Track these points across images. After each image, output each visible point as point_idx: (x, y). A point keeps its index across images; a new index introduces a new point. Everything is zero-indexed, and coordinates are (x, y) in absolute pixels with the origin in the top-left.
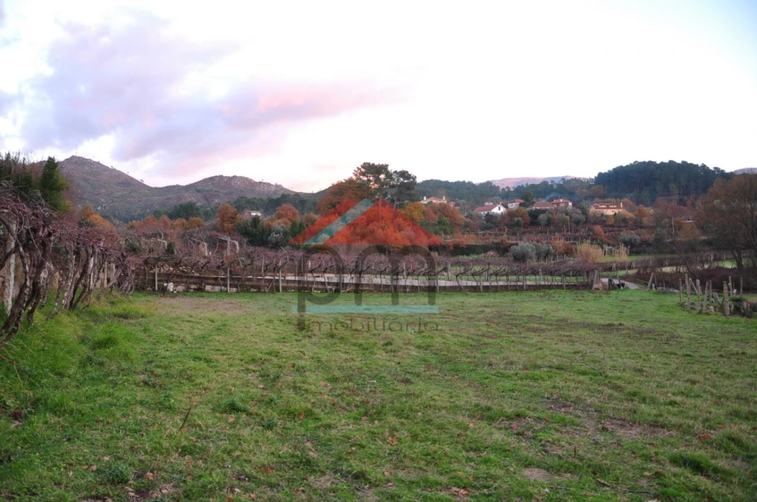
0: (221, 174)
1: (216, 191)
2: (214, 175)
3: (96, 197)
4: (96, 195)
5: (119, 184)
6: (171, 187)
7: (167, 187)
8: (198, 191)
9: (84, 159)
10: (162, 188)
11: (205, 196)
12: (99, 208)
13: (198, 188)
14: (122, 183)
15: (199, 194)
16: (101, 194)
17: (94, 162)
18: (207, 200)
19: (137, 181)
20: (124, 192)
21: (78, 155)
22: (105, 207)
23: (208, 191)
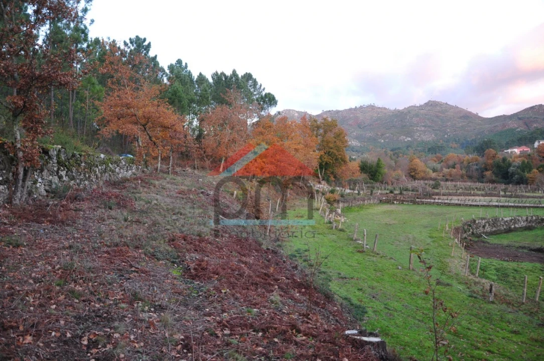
0: (540, 104)
1: (535, 118)
2: (534, 105)
3: (443, 128)
4: (444, 127)
5: (461, 118)
6: (499, 117)
7: (496, 117)
8: (520, 119)
9: (437, 102)
10: (492, 118)
11: (525, 122)
12: (446, 136)
13: (520, 116)
14: (462, 117)
15: (521, 122)
16: (447, 126)
17: (443, 103)
18: (527, 125)
19: (474, 114)
20: (463, 124)
21: (432, 100)
22: (449, 136)
23: (528, 118)
